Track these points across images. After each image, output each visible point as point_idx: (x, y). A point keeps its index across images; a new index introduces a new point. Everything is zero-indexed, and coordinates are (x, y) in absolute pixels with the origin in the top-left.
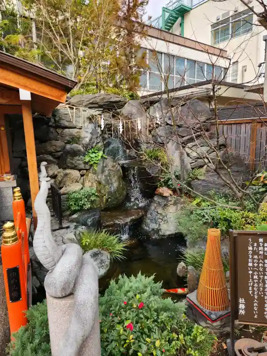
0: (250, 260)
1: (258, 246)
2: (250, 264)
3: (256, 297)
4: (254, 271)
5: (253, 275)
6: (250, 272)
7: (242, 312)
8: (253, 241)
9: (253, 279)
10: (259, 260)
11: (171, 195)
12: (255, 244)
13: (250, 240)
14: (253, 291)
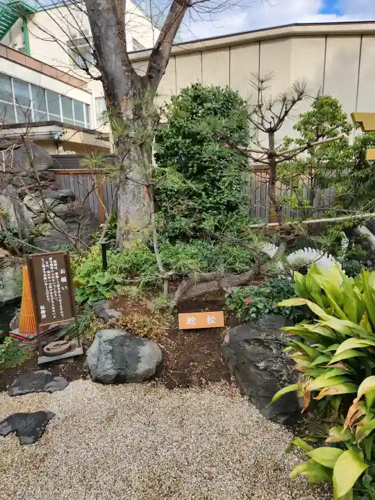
0: (45, 275)
1: (49, 263)
2: (45, 278)
3: (53, 302)
4: (48, 282)
5: (48, 286)
6: (46, 284)
7: (44, 316)
8: (45, 261)
9: (48, 289)
10: (51, 273)
11: (7, 256)
12: (47, 263)
13: (43, 260)
14: (50, 297)
